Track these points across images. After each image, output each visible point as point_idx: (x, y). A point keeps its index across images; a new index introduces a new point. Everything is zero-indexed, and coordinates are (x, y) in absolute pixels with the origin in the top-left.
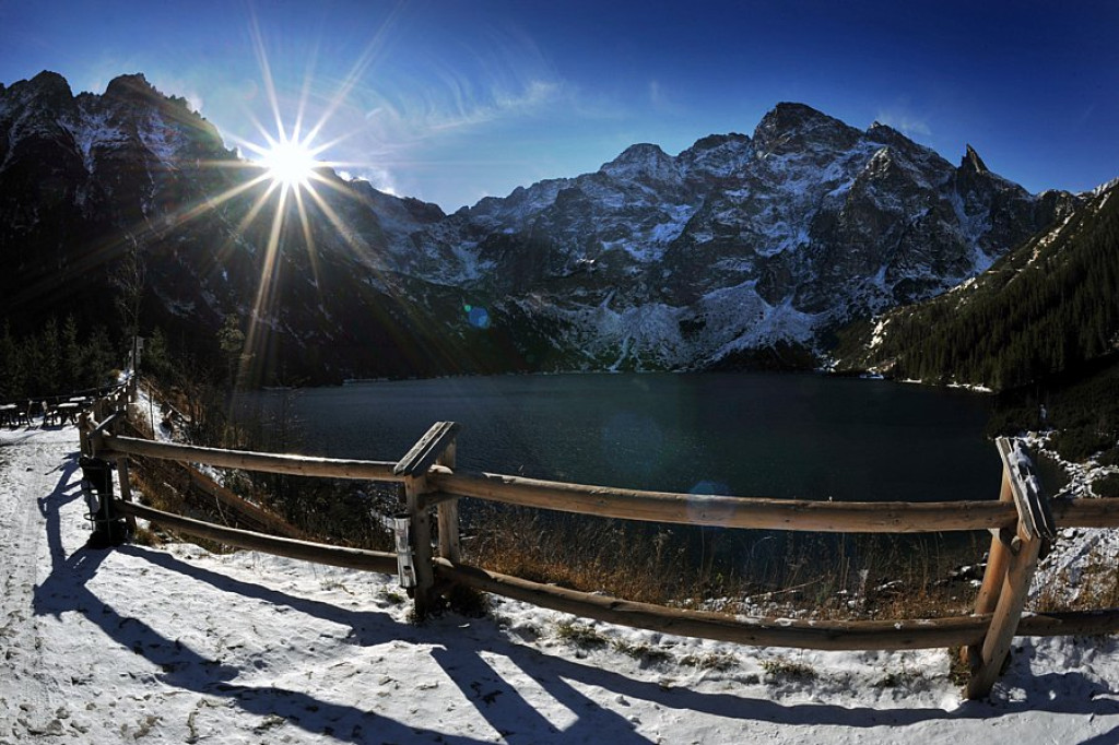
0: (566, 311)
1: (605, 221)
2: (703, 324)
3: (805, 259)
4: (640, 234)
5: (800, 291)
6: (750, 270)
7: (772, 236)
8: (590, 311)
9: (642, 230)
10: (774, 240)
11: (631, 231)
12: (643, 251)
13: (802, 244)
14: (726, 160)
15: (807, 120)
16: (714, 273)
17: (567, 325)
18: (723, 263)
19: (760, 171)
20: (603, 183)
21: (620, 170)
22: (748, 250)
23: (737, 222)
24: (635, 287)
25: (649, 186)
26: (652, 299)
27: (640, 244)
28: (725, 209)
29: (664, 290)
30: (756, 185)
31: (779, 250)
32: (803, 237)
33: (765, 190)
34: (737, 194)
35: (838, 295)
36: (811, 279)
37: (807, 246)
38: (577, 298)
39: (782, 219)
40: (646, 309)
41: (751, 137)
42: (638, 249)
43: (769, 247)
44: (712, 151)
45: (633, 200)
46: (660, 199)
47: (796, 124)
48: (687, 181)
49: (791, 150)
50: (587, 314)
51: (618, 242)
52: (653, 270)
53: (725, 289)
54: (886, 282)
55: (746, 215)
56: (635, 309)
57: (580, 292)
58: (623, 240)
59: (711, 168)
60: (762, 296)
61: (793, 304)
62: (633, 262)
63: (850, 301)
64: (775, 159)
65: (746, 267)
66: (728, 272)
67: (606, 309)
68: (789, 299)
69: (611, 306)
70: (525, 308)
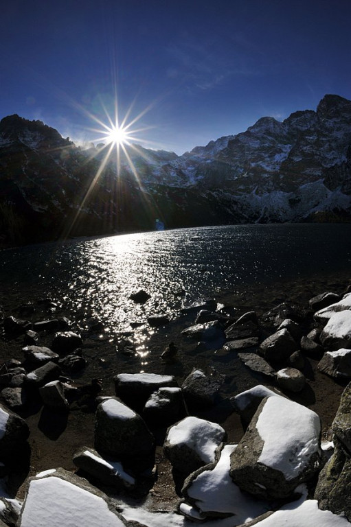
0: (235, 196)
1: (251, 154)
2: (300, 200)
3: (346, 169)
4: (268, 159)
5: (344, 185)
6: (320, 174)
7: (329, 158)
9: (269, 157)
10: (330, 160)
11: (264, 158)
12: (270, 167)
13: (344, 161)
14: (305, 123)
15: (339, 103)
16: (304, 176)
17: (236, 203)
18: (307, 171)
19: (321, 127)
20: (249, 136)
21: (257, 130)
22: (318, 165)
23: (312, 151)
24: (267, 184)
25: (271, 136)
26: (276, 189)
27: (269, 163)
28: (307, 145)
29: (281, 184)
30: (320, 134)
31: (333, 165)
32: (344, 158)
33: (325, 136)
34: (311, 138)
36: (349, 179)
37: (346, 162)
38: (240, 190)
39: (334, 150)
40: (273, 194)
41: (315, 111)
42: (267, 166)
43: (328, 163)
44: (298, 119)
45: (264, 143)
46: (277, 142)
47: (335, 105)
48: (288, 133)
49: (334, 117)
50: (246, 197)
51: (259, 163)
52: (276, 175)
53: (309, 183)
55: (316, 148)
56: (268, 194)
57: (242, 187)
58: (261, 162)
59: (299, 127)
60: (326, 186)
61: (341, 190)
62: (266, 172)
64: (327, 121)
65: (318, 173)
66: (310, 175)
67: (254, 195)
68: (339, 188)
69: (257, 193)
70: (216, 196)
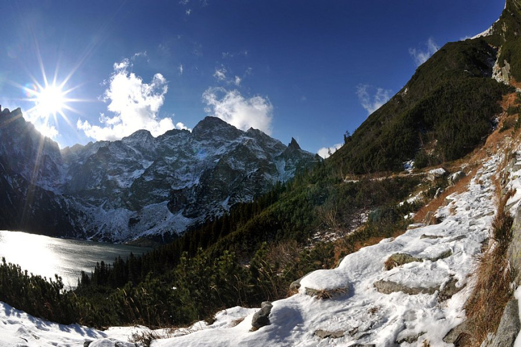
0: (84, 207)
1: (114, 165)
2: (139, 221)
4: (126, 174)
5: (187, 208)
6: (167, 196)
7: (182, 180)
8: (94, 209)
9: (129, 171)
10: (183, 182)
11: (124, 172)
12: (125, 182)
13: (195, 184)
14: (177, 142)
15: (217, 125)
16: (151, 196)
17: (82, 214)
18: (156, 192)
19: (186, 149)
20: (119, 147)
21: (130, 141)
22: (169, 186)
23: (166, 173)
24: (116, 200)
25: (139, 150)
26: (122, 206)
27: (124, 179)
28: (163, 166)
29: (128, 202)
30: (182, 155)
31: (184, 187)
32: (197, 181)
33: (186, 157)
34: (171, 159)
35: (204, 210)
36: (193, 202)
37: (196, 185)
38: (90, 202)
39: (190, 172)
40: (118, 210)
41: (191, 131)
42: (122, 181)
43: (180, 185)
44: (172, 136)
45: (129, 157)
46: (143, 157)
47: (211, 127)
48: (157, 150)
49: (204, 139)
50: (93, 210)
51: (116, 176)
52: (125, 191)
53: (154, 204)
54: (228, 204)
55: (172, 169)
56: (114, 210)
57: (92, 199)
58: (118, 176)
60: (169, 209)
61: (183, 213)
62: (118, 187)
63: (208, 213)
65: (166, 195)
66: (157, 196)
67: (101, 209)
68: (182, 211)
69: (104, 208)
70: (67, 203)
